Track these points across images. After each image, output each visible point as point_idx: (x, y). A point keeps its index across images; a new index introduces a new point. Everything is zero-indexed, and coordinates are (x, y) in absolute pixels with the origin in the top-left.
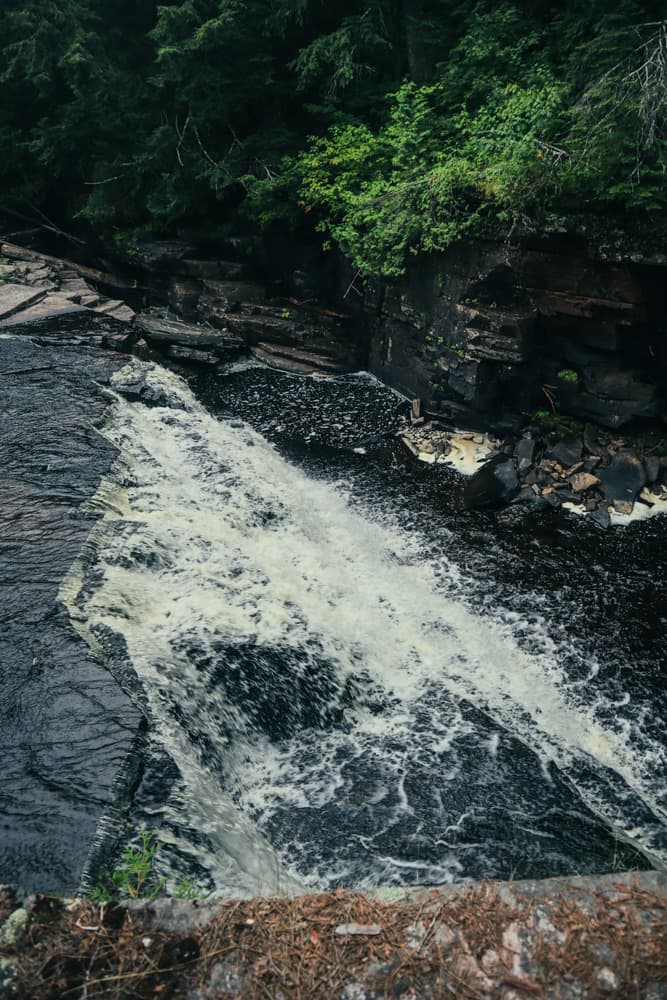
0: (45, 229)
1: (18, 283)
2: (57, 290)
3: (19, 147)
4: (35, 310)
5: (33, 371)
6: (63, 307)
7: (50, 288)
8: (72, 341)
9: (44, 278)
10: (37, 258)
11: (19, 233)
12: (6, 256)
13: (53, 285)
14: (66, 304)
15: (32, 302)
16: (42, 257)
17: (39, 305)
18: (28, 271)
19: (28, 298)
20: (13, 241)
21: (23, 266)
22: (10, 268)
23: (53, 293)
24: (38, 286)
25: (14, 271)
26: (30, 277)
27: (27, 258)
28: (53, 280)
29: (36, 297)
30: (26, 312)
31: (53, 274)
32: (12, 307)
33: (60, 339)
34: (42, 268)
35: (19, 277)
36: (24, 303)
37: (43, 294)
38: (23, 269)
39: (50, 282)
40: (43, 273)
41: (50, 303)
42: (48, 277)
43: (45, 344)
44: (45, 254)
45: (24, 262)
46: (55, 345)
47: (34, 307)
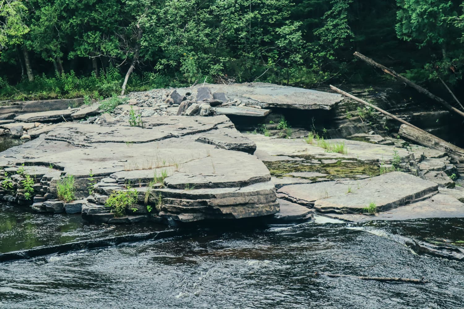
0: (453, 111)
1: (408, 171)
2: (451, 186)
3: (444, 21)
4: (421, 207)
5: (400, 281)
6: (453, 209)
7: (443, 182)
8: (454, 254)
9: (439, 170)
10: (436, 144)
11: (423, 113)
12: (402, 138)
13: (448, 179)
14: (457, 207)
15: (419, 196)
16: (444, 143)
17: (426, 202)
18: (423, 158)
19: (415, 192)
20: (416, 122)
21: (417, 151)
22: (403, 153)
23: (446, 189)
24: (431, 179)
25: (408, 157)
26: (424, 165)
27: (425, 144)
28: (449, 173)
29: (425, 192)
30: (408, 208)
31: (451, 166)
32: (395, 200)
33: (441, 249)
34: (440, 157)
35: (411, 164)
36: (410, 197)
37: (435, 189)
38: (418, 155)
39: (445, 174)
40: (440, 163)
41: (439, 203)
42: (444, 169)
43: (422, 251)
44: (447, 140)
45: (420, 147)
46: (433, 254)
47: (419, 204)
